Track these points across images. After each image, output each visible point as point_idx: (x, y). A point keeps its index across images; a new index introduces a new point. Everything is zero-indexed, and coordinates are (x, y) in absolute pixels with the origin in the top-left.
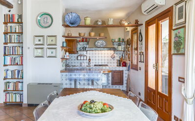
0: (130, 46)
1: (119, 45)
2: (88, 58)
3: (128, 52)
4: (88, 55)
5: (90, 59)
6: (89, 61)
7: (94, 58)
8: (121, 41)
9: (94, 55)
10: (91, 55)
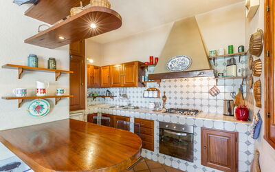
0: (262, 57)
1: (231, 63)
2: (162, 95)
3: (256, 79)
4: (162, 90)
5: (164, 97)
6: (164, 101)
7: (173, 95)
8: (236, 51)
9: (173, 89)
10: (167, 90)
